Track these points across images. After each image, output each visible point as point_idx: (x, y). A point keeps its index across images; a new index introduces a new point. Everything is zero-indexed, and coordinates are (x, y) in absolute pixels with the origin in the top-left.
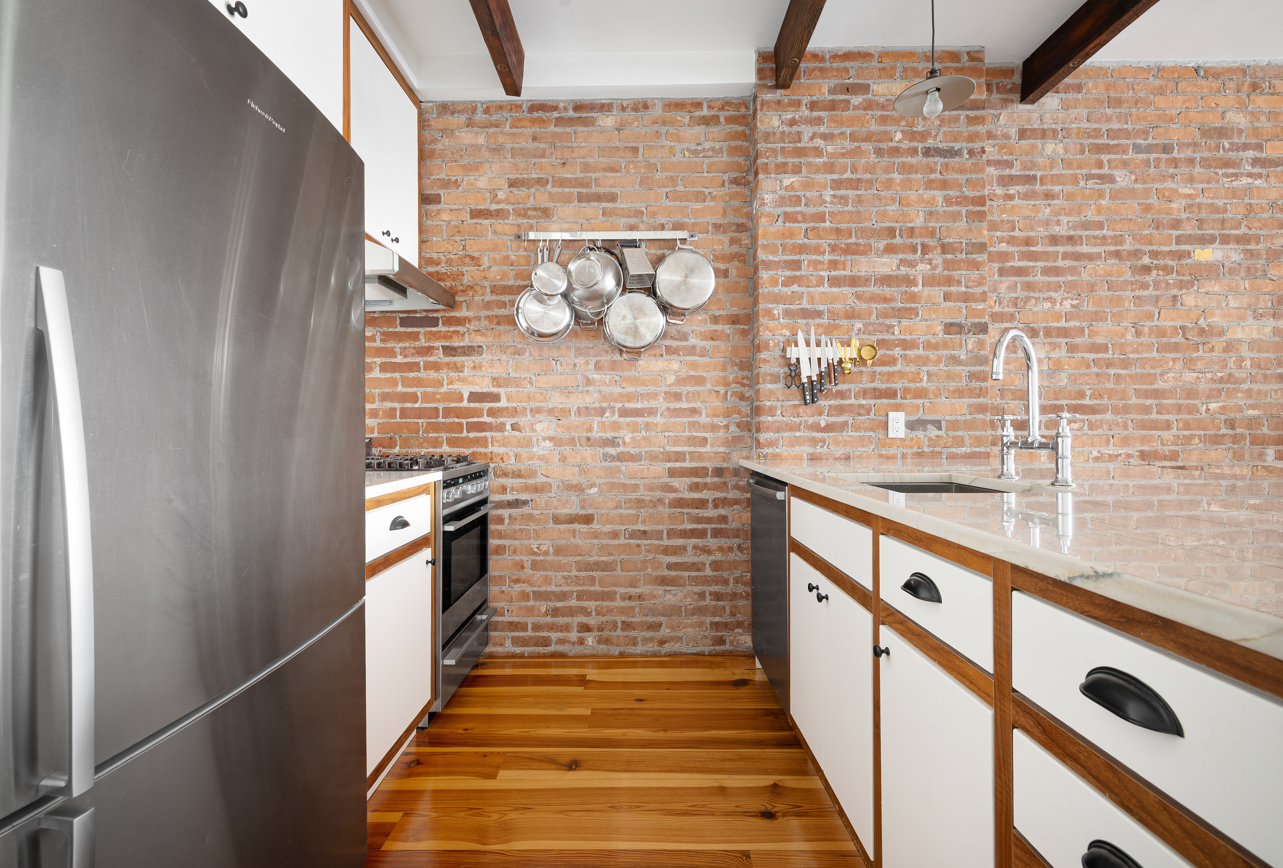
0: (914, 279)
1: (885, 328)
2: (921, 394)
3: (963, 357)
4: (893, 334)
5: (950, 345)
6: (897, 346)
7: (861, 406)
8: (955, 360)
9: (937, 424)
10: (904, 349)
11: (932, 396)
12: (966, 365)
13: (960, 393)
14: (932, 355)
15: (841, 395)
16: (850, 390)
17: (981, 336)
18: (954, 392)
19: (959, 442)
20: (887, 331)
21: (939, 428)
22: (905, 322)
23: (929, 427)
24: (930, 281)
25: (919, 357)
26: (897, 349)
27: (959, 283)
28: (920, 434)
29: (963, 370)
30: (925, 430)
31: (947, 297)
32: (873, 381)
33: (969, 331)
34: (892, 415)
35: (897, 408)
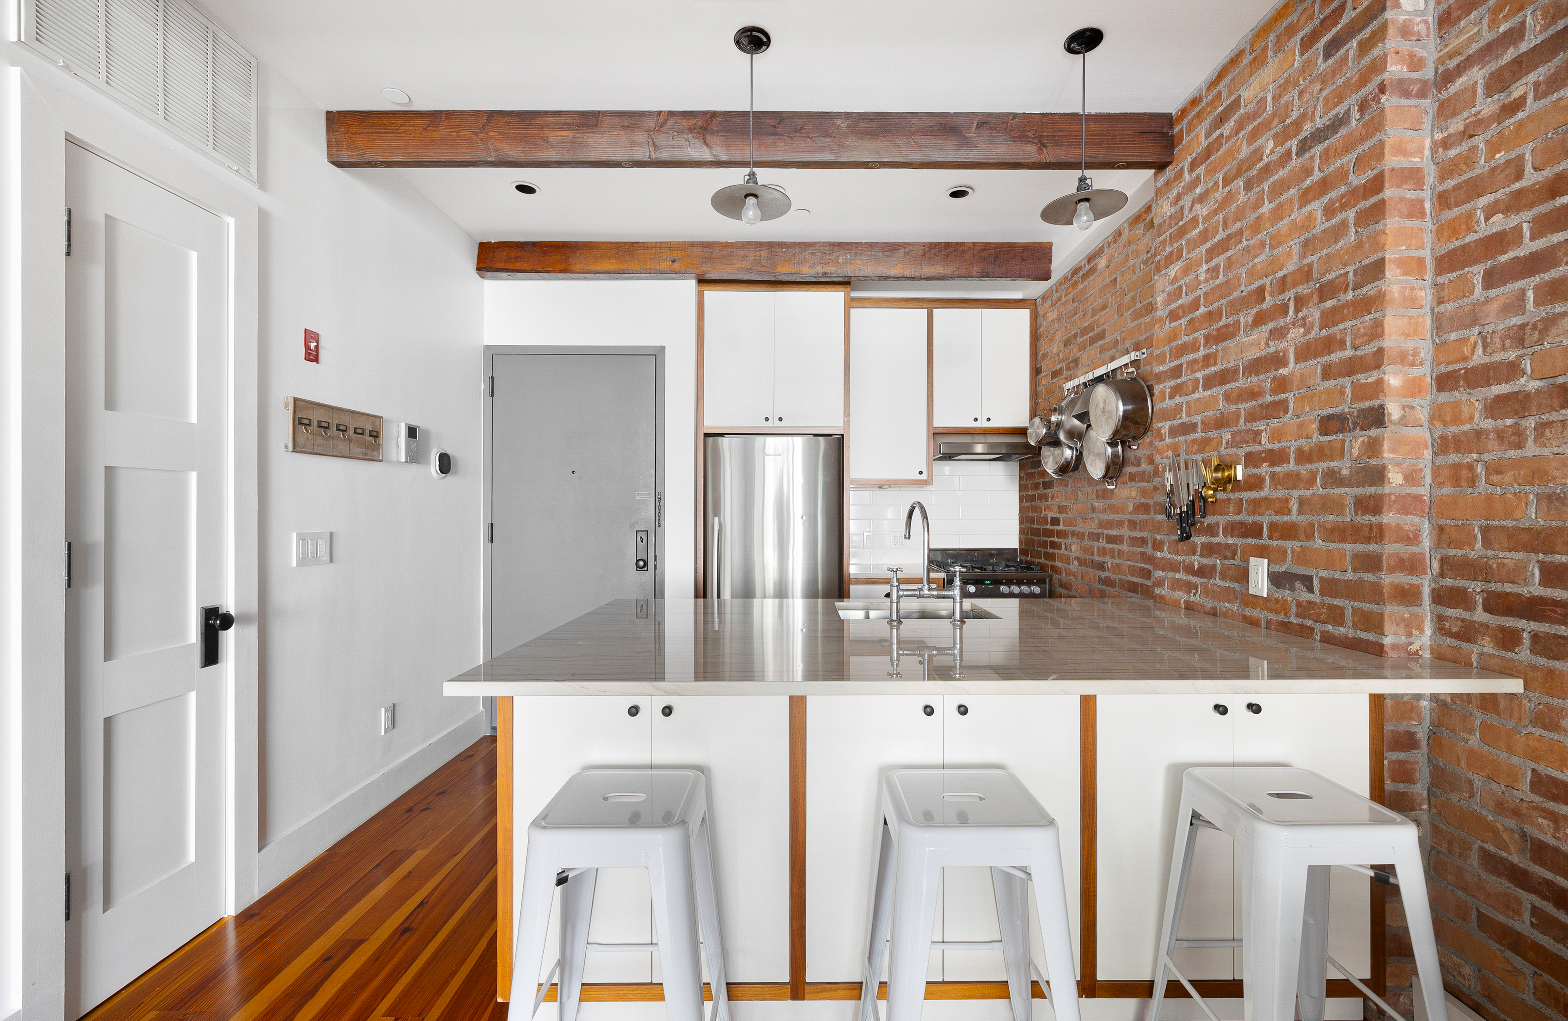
0: (1284, 355)
1: (1252, 437)
2: (1288, 532)
3: (1345, 472)
4: (1260, 443)
5: (1327, 452)
6: (1264, 460)
7: (1228, 546)
8: (1333, 478)
9: (1307, 581)
10: (1272, 465)
11: (1302, 537)
12: (1350, 485)
13: (1340, 533)
14: (1304, 469)
15: (1211, 530)
16: (1217, 524)
17: (1374, 432)
18: (1332, 531)
19: (1336, 615)
20: (1254, 441)
21: (1311, 590)
22: (1274, 423)
23: (1298, 585)
24: (1305, 353)
25: (1288, 475)
26: (1264, 465)
27: (1342, 344)
28: (1285, 594)
29: (1349, 493)
30: (1292, 589)
31: (1327, 373)
32: (1239, 512)
33: (1355, 424)
34: (1253, 561)
35: (1261, 552)
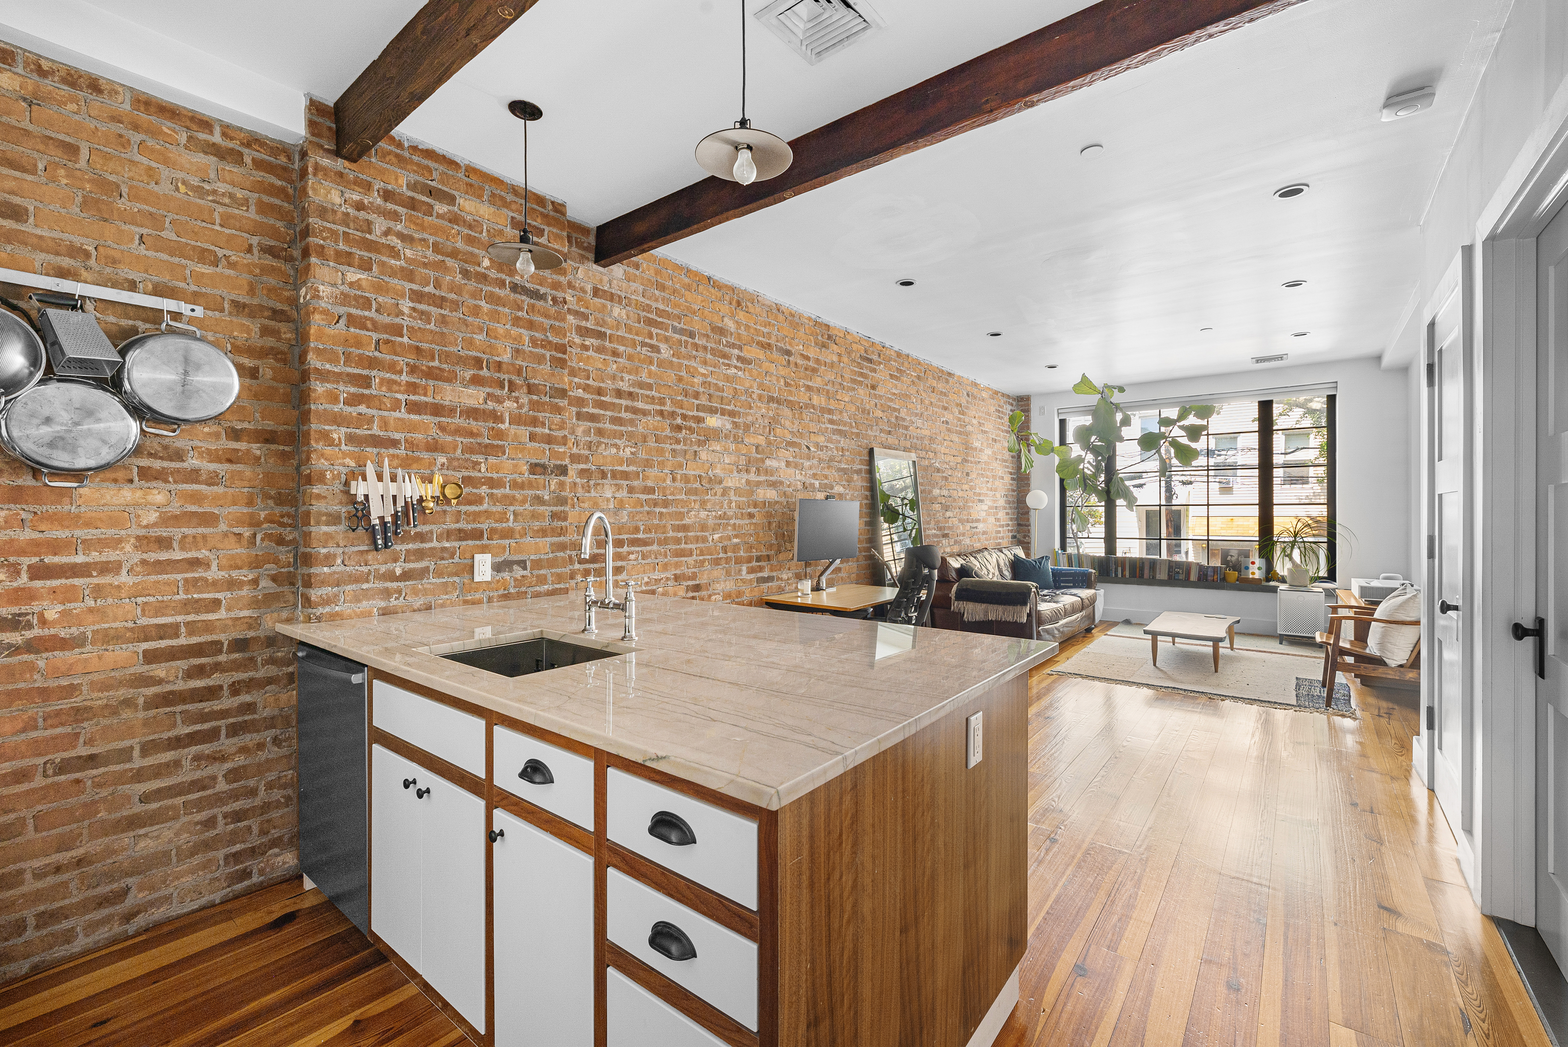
0: (502, 415)
1: (471, 465)
2: (508, 534)
3: (546, 497)
4: (480, 471)
5: (535, 484)
6: (484, 484)
7: (444, 549)
8: (539, 500)
9: (522, 564)
10: (491, 488)
11: (518, 536)
12: (549, 505)
13: (543, 533)
14: (518, 494)
15: (421, 537)
16: (431, 532)
17: (562, 478)
18: (538, 531)
19: (542, 580)
20: (473, 468)
21: (525, 568)
22: (492, 460)
23: (515, 567)
24: (517, 420)
25: (505, 496)
26: (484, 487)
27: (543, 424)
28: (506, 575)
29: (546, 510)
30: (511, 571)
31: (532, 437)
32: (458, 522)
33: (552, 472)
34: (478, 557)
35: (484, 550)
